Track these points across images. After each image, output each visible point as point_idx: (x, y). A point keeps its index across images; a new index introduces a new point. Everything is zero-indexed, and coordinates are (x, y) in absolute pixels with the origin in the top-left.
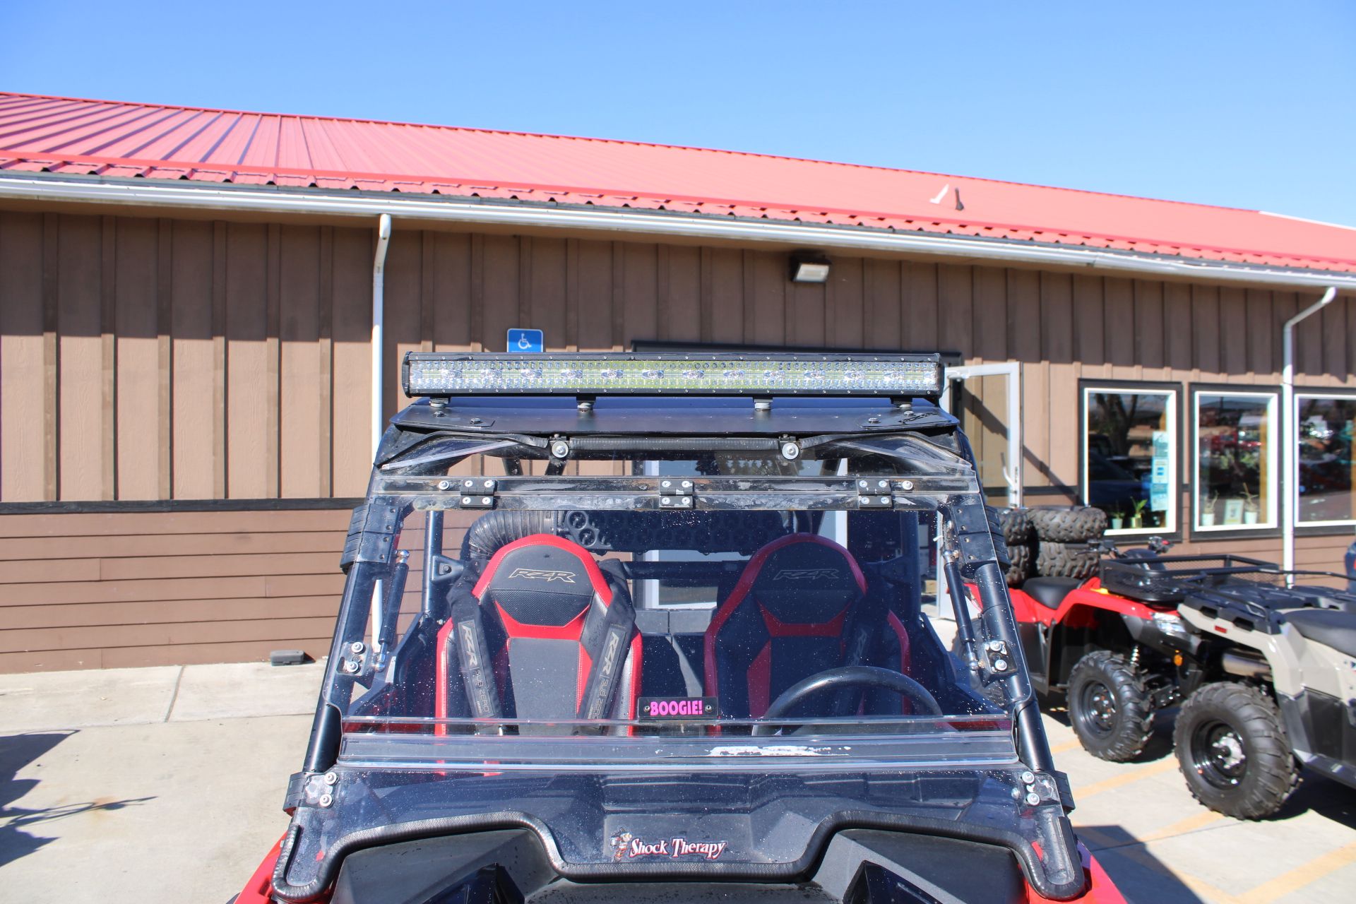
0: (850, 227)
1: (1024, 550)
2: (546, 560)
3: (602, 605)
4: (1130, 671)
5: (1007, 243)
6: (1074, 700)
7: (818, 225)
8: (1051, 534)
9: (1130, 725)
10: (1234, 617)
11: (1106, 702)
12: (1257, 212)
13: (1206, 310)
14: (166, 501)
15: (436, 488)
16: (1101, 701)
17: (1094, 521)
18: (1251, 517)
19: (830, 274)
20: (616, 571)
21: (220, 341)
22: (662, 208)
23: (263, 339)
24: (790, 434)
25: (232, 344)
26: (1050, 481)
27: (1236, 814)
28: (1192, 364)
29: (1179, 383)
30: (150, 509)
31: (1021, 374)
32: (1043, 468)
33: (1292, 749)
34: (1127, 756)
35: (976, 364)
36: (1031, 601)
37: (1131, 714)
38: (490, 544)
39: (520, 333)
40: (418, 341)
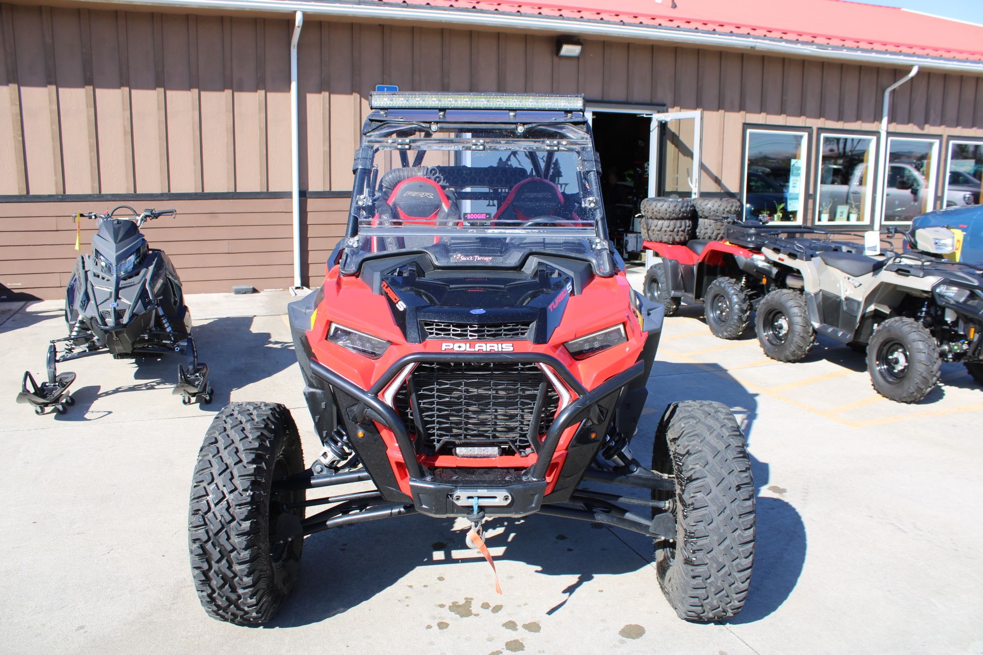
0: (595, 21)
1: (688, 223)
2: (421, 188)
3: (445, 208)
4: (738, 287)
5: (698, 32)
6: (708, 307)
7: (574, 19)
8: (706, 214)
9: (736, 317)
10: (788, 253)
11: (725, 306)
12: (900, 8)
13: (813, 78)
14: (166, 194)
15: (387, 142)
16: (722, 305)
17: (732, 206)
18: (853, 217)
19: (582, 52)
20: (451, 195)
21: (196, 91)
22: (474, 7)
23: (223, 90)
24: (521, 123)
25: (203, 93)
26: (722, 189)
27: (782, 359)
28: (821, 115)
29: (811, 128)
30: (156, 199)
31: (702, 118)
32: (717, 181)
33: (810, 322)
34: (734, 336)
35: (676, 111)
36: (691, 253)
37: (736, 311)
38: (392, 185)
39: (384, 88)
40: (320, 92)
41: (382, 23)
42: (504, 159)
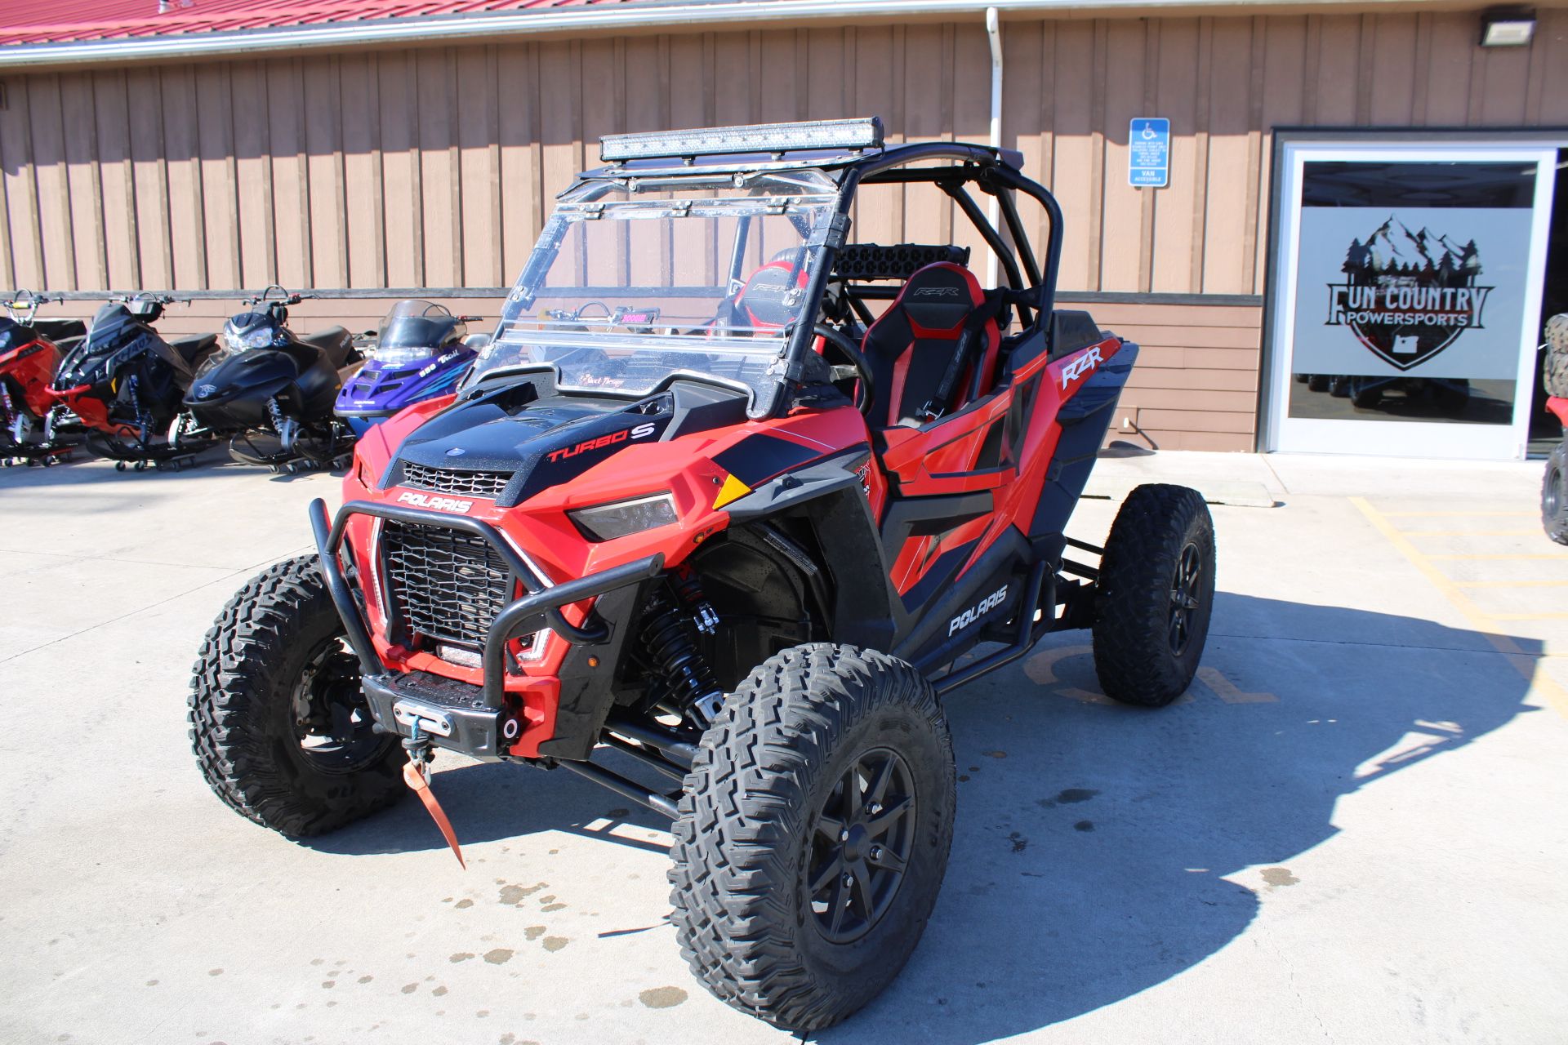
39: (1145, 122)
40: (1038, 133)
41: (1145, 15)
42: (1363, 242)
